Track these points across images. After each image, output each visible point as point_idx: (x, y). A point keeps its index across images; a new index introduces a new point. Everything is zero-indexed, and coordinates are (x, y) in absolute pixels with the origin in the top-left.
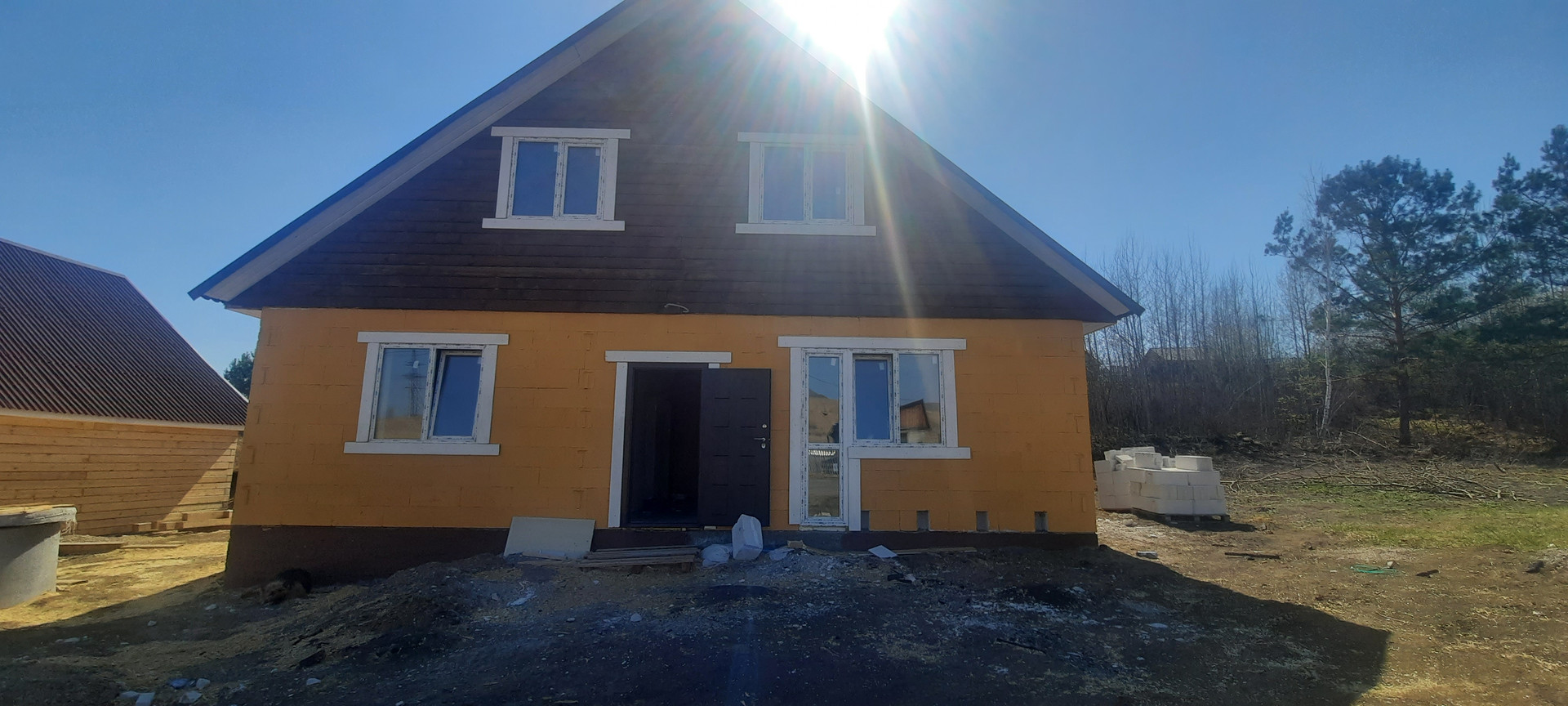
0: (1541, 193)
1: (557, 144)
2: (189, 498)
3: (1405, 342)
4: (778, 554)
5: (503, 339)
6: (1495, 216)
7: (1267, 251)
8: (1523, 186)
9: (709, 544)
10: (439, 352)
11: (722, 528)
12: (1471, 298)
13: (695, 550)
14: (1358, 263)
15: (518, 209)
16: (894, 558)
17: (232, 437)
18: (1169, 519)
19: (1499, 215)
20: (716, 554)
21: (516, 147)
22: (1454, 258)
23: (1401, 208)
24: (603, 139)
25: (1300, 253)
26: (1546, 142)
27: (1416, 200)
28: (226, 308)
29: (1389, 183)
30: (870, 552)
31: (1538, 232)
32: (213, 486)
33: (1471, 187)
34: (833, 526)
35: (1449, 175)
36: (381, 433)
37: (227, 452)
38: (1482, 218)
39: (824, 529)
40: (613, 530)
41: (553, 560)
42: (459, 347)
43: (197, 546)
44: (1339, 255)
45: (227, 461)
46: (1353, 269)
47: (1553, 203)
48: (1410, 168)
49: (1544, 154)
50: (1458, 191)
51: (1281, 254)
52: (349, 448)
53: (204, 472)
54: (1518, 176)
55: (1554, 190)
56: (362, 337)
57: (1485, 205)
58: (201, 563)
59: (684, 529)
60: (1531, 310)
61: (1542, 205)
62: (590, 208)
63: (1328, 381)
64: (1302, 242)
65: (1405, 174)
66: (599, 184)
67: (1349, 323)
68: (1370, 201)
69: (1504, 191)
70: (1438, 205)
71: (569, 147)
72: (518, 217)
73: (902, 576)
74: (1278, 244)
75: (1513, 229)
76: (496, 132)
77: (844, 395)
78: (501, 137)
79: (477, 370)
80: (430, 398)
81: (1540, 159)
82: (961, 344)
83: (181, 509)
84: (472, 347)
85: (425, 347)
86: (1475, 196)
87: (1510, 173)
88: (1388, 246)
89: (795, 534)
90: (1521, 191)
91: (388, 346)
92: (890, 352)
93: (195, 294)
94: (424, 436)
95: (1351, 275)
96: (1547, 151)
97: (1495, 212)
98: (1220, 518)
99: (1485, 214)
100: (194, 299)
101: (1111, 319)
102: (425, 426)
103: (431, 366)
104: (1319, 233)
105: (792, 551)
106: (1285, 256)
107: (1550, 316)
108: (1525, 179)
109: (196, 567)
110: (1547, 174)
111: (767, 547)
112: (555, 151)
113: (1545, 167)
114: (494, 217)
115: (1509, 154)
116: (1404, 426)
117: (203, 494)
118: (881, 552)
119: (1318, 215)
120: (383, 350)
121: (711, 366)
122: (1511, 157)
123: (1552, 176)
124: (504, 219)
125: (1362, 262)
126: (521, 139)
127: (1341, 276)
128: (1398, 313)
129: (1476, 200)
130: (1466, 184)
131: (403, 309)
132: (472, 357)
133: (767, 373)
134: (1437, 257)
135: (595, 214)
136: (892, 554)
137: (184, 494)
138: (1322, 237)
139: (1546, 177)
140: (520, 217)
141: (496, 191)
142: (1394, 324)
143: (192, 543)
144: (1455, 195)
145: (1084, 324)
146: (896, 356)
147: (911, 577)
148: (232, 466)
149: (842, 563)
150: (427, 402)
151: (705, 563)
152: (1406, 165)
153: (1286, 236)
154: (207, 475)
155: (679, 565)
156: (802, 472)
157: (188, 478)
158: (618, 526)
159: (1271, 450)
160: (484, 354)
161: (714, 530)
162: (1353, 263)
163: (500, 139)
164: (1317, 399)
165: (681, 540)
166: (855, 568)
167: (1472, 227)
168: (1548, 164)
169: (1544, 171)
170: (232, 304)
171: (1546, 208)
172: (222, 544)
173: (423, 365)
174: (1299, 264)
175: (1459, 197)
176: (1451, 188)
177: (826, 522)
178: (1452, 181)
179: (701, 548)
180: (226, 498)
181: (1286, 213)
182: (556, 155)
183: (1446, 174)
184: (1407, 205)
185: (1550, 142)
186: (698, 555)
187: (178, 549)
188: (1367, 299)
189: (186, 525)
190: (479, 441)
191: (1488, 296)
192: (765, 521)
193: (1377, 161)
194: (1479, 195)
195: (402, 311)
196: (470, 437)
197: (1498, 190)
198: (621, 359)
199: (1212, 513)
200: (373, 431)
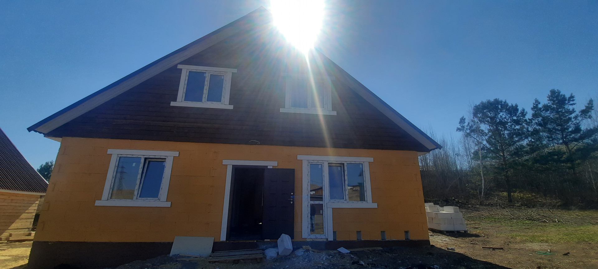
0: (549, 112)
1: (206, 73)
2: (14, 226)
3: (507, 164)
4: (300, 252)
5: (176, 154)
6: (533, 121)
7: (457, 130)
8: (542, 109)
9: (266, 248)
10: (146, 159)
11: (273, 240)
12: (528, 148)
13: (261, 251)
14: (488, 136)
15: (187, 99)
16: (350, 253)
17: (37, 198)
18: (445, 233)
19: (534, 120)
20: (271, 253)
21: (188, 73)
22: (521, 134)
23: (501, 116)
24: (225, 72)
25: (468, 131)
26: (549, 95)
27: (506, 114)
28: (44, 137)
29: (497, 108)
30: (338, 251)
31: (549, 126)
32: (25, 221)
33: (524, 110)
34: (321, 239)
35: (517, 106)
36: (113, 197)
37: (34, 205)
38: (528, 121)
39: (317, 240)
40: (222, 242)
41: (194, 257)
42: (155, 157)
43: (15, 250)
44: (482, 133)
45: (33, 209)
46: (486, 137)
47: (553, 115)
48: (503, 103)
49: (548, 99)
50: (519, 112)
51: (462, 131)
52: (98, 203)
53: (22, 214)
54: (540, 106)
55: (553, 111)
56: (110, 151)
57: (529, 116)
58: (16, 258)
59: (255, 241)
60: (549, 153)
61: (549, 116)
62: (219, 100)
63: (483, 178)
64: (469, 127)
65: (501, 105)
66: (223, 90)
67: (486, 157)
68: (490, 114)
69: (536, 111)
70: (514, 116)
71: (211, 75)
72: (186, 102)
73: (358, 262)
74: (461, 128)
75: (540, 124)
76: (179, 67)
77: (325, 180)
78: (182, 69)
79: (163, 167)
80: (140, 180)
81: (547, 100)
82: (371, 160)
83: (10, 231)
84: (162, 157)
85: (139, 156)
86: (525, 113)
87: (537, 105)
88: (497, 129)
89: (306, 243)
90: (541, 111)
91: (121, 156)
92: (343, 162)
93: (30, 129)
94: (135, 198)
95: (486, 140)
96: (549, 98)
97: (532, 119)
98: (464, 232)
99: (529, 119)
100: (29, 131)
101: (428, 151)
102: (136, 193)
103: (142, 165)
104: (474, 124)
105: (305, 251)
106: (463, 132)
107: (557, 155)
108: (542, 107)
109: (13, 261)
110: (550, 105)
111: (294, 249)
112: (204, 76)
113: (549, 103)
114: (176, 101)
115: (536, 99)
116: (509, 195)
117: (20, 224)
118: (343, 250)
119: (474, 118)
120: (119, 158)
121: (269, 167)
122: (537, 99)
123: (552, 106)
124: (180, 102)
125: (489, 135)
126: (190, 70)
127: (483, 140)
128: (503, 153)
129: (525, 115)
130: (522, 109)
131: (130, 139)
132: (161, 161)
133: (293, 171)
134: (514, 134)
135: (221, 102)
136: (349, 251)
137: (12, 224)
138: (476, 126)
139: (550, 107)
140: (188, 102)
141: (178, 91)
142: (502, 158)
143: (12, 248)
144: (519, 113)
145: (418, 152)
146: (345, 164)
147: (362, 263)
148: (35, 211)
149: (329, 256)
150: (138, 182)
151: (268, 258)
152: (501, 102)
153: (463, 125)
154: (24, 216)
155: (256, 259)
156: (307, 214)
157: (14, 217)
158: (225, 240)
159: (465, 204)
160: (166, 160)
161: (269, 241)
162: (486, 135)
163: (181, 70)
164: (479, 185)
165: (254, 247)
166: (335, 258)
167: (525, 124)
168: (550, 102)
169: (549, 105)
170: (47, 135)
171: (551, 117)
172: (27, 249)
173: (138, 166)
174: (468, 135)
175: (520, 113)
176: (517, 110)
177: (318, 237)
178: (518, 108)
179: (263, 250)
180: (31, 226)
181: (463, 117)
182: (205, 77)
183: (515, 105)
184: (503, 115)
185: (550, 95)
186: (264, 254)
187: (6, 251)
188: (492, 148)
189: (11, 239)
190: (161, 200)
191: (533, 148)
192: (292, 237)
193: (492, 100)
194: (527, 113)
195: (130, 140)
196: (157, 198)
197: (533, 111)
198: (230, 164)
199: (461, 230)
200: (110, 195)
